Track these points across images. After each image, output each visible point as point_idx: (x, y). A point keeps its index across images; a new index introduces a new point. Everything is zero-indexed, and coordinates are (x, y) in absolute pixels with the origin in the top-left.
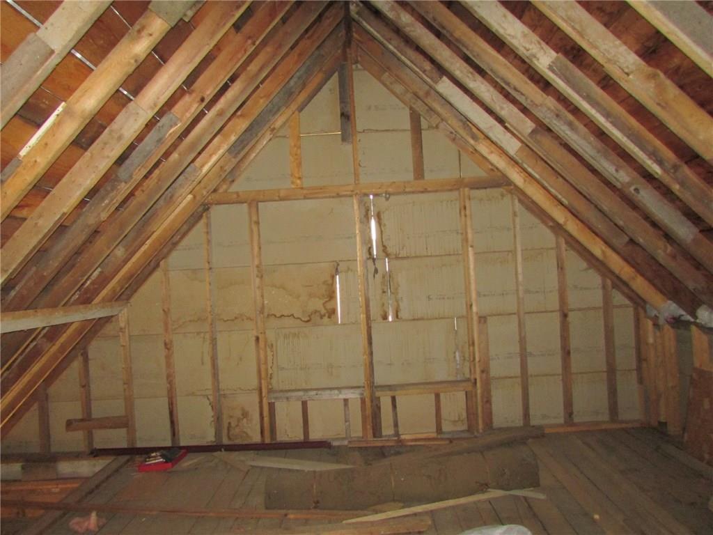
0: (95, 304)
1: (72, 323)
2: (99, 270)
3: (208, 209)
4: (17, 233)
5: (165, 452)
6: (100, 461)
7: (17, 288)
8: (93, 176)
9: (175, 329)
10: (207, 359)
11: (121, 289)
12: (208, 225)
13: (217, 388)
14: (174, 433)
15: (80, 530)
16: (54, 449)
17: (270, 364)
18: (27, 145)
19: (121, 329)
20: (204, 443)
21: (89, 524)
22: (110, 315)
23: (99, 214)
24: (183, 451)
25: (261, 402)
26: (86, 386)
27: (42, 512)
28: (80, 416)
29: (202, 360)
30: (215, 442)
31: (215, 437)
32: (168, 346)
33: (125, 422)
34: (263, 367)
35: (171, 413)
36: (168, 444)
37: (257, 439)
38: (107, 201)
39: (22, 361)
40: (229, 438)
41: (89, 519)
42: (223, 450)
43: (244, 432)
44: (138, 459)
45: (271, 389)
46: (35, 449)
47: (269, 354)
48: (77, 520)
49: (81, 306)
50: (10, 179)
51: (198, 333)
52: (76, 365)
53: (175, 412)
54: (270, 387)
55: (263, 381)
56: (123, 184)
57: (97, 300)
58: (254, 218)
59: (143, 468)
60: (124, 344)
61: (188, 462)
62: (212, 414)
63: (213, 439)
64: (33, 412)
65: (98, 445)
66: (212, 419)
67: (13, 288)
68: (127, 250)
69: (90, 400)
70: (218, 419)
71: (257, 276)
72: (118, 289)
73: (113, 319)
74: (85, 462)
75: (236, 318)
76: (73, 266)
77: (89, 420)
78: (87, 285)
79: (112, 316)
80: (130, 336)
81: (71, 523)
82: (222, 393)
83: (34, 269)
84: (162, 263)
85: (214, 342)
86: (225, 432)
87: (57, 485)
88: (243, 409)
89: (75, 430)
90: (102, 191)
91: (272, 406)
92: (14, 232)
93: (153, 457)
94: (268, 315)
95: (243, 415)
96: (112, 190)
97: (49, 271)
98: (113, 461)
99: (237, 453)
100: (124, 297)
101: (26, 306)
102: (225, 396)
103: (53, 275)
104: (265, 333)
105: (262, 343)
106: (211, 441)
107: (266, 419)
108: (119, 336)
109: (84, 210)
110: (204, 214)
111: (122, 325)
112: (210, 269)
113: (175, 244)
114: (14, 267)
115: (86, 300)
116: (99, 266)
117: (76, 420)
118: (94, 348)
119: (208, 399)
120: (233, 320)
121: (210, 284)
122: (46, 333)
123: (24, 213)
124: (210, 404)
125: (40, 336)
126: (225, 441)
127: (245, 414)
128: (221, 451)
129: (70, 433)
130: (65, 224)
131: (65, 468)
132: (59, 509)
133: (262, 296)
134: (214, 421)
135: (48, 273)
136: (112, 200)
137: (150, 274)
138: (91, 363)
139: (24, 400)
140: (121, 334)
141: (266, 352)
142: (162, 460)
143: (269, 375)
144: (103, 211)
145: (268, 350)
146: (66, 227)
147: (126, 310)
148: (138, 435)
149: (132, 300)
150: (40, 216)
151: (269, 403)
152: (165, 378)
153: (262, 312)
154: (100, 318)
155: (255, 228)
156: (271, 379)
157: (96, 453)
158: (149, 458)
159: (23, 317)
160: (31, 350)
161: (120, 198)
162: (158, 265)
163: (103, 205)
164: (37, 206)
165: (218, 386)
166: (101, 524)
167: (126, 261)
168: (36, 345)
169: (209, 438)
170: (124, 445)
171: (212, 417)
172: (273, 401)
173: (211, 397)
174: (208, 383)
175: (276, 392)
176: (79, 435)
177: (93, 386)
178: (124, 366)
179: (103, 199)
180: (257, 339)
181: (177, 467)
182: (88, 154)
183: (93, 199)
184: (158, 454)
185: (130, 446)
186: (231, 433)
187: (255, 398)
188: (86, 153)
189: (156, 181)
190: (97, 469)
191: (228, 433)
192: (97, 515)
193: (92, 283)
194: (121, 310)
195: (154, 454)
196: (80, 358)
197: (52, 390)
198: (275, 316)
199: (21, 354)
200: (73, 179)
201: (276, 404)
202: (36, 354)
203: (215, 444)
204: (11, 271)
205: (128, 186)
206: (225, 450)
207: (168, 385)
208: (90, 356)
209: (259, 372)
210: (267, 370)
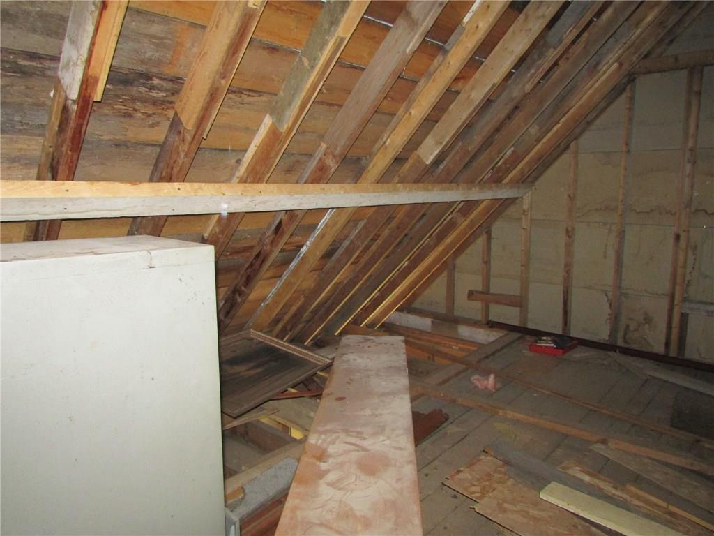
0: (505, 184)
1: (483, 200)
2: (513, 149)
3: (633, 80)
4: (451, 107)
5: (556, 339)
6: (494, 333)
7: (445, 162)
8: (526, 40)
9: (578, 217)
10: (612, 254)
11: (529, 170)
12: (632, 99)
13: (618, 286)
14: (566, 322)
15: (479, 386)
16: (457, 313)
17: (689, 269)
18: (471, 10)
19: (524, 211)
20: (596, 339)
21: (488, 384)
22: (516, 196)
23: (524, 86)
24: (574, 342)
25: (671, 311)
26: (487, 262)
27: (448, 362)
28: (480, 289)
29: (605, 252)
30: (607, 341)
31: (610, 336)
32: (569, 233)
33: (519, 302)
34: (680, 271)
35: (565, 303)
36: (559, 332)
37: (659, 348)
38: (533, 71)
39: (440, 230)
40: (625, 341)
41: (488, 379)
42: (617, 351)
43: (644, 339)
44: (529, 339)
45: (685, 298)
46: (442, 310)
47: (691, 256)
48: (476, 377)
49: (493, 185)
50: (454, 48)
51: (605, 224)
52: (481, 242)
53: (569, 302)
54: (686, 295)
55: (678, 288)
56: (552, 50)
57: (506, 181)
58: (695, 88)
59: (532, 348)
60: (525, 227)
61: (578, 354)
62: (609, 312)
63: (607, 338)
64: (442, 279)
65: (493, 318)
66: (608, 317)
67: (442, 162)
68: (541, 128)
69: (489, 275)
70: (615, 318)
71: (689, 162)
72: (527, 170)
73: (518, 201)
74: (482, 331)
75: (652, 210)
76: (492, 143)
77: (488, 294)
78: (499, 164)
79: (517, 198)
80: (531, 220)
81: (472, 378)
82: (624, 291)
83: (460, 144)
84: (572, 145)
85: (621, 235)
86: (621, 334)
87: (457, 343)
88: (646, 314)
89: (475, 300)
90: (529, 60)
91: (684, 317)
92: (450, 105)
93: (544, 340)
94: (697, 210)
95: (645, 319)
96: (540, 58)
97: (473, 146)
98: (506, 335)
99: (634, 358)
100: (529, 179)
101: (451, 179)
102: (626, 295)
103: (476, 150)
104: (688, 231)
105: (682, 243)
106: (604, 340)
107: (675, 331)
108: (521, 219)
109: (510, 82)
110: (628, 87)
111: (525, 207)
112: (628, 151)
113: (589, 123)
114: (447, 139)
115: (497, 180)
116: (513, 145)
117: (477, 292)
118: (498, 228)
119: (607, 295)
120: (647, 213)
121: (625, 169)
122: (462, 208)
123: (459, 85)
124: (608, 301)
125: (456, 210)
126: (620, 343)
127: (648, 320)
128: (615, 351)
129: (470, 302)
130: (491, 98)
131: (464, 331)
132: (462, 363)
133: (692, 187)
134: (610, 319)
135: (472, 148)
136: (538, 69)
137: (559, 155)
138: (494, 242)
139: (438, 266)
140: (523, 216)
141: (686, 255)
142: (552, 345)
143: (686, 282)
144: (527, 82)
145: (690, 252)
146: (492, 101)
147: (530, 193)
148: (530, 316)
149: (536, 184)
150: (473, 88)
151: (682, 314)
152: (563, 266)
153: (688, 205)
154: (506, 199)
155: (694, 102)
156: (688, 285)
157: (492, 325)
158: (541, 340)
159: (448, 189)
160: (448, 222)
161: (546, 66)
162: (567, 147)
163: (529, 75)
164: (471, 77)
165: (620, 283)
166: (497, 387)
167: (538, 140)
168: (452, 218)
169: (603, 335)
170: (516, 323)
171: (609, 315)
172: (688, 311)
173: (610, 294)
174: (609, 278)
175: (691, 302)
176: (478, 305)
177: (492, 263)
178: (523, 249)
179: (529, 69)
180: (677, 237)
181: (566, 356)
182: (522, 16)
183: (519, 70)
184: (549, 339)
185: (522, 325)
186: (627, 337)
187: (664, 304)
188: (521, 15)
189: (583, 45)
190: (492, 339)
191: (625, 335)
192: (495, 378)
193: (505, 163)
194: (526, 193)
195: (544, 338)
196: (485, 236)
197: (459, 261)
198: (706, 212)
199: (440, 225)
200: (505, 47)
201: (690, 316)
202: (452, 225)
203: (608, 343)
204: (444, 143)
205: (556, 52)
206: (620, 352)
207: (566, 274)
208: (493, 235)
209: (674, 275)
210: (684, 275)
